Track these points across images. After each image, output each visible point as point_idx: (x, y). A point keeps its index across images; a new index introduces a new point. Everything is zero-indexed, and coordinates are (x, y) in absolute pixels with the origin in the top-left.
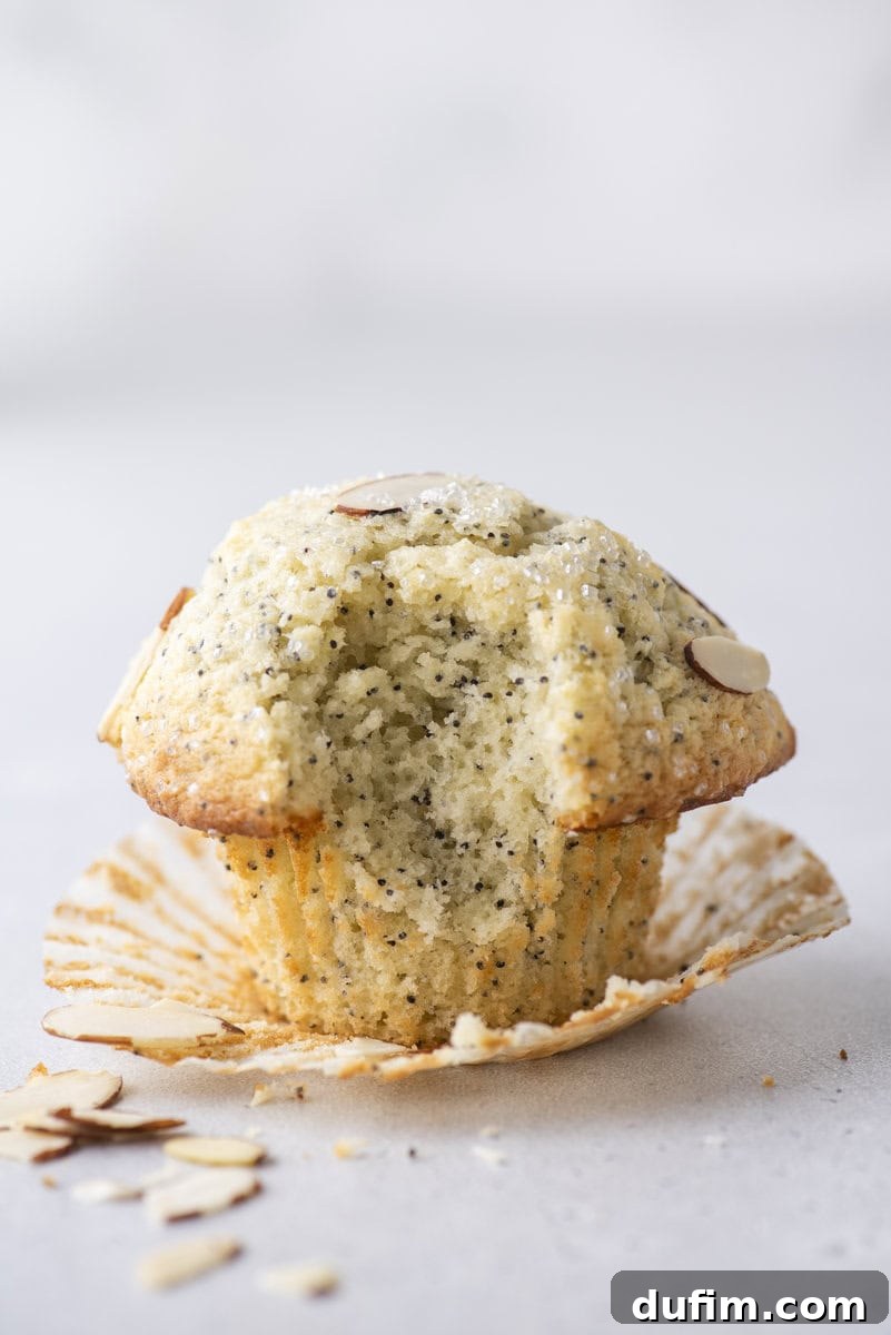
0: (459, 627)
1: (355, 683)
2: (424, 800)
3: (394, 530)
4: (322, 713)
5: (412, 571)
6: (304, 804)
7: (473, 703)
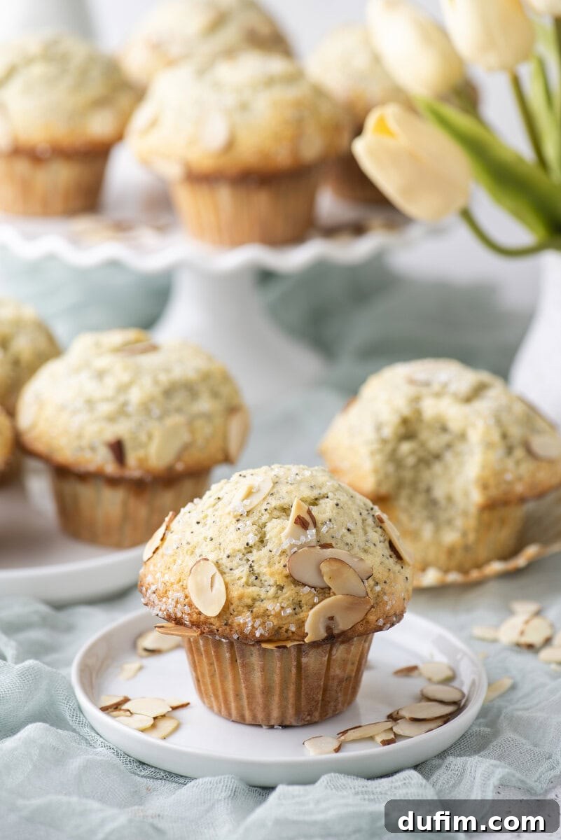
0: (444, 429)
1: (406, 447)
2: (428, 490)
3: (424, 391)
4: (394, 458)
5: (430, 408)
6: (384, 490)
7: (449, 456)
